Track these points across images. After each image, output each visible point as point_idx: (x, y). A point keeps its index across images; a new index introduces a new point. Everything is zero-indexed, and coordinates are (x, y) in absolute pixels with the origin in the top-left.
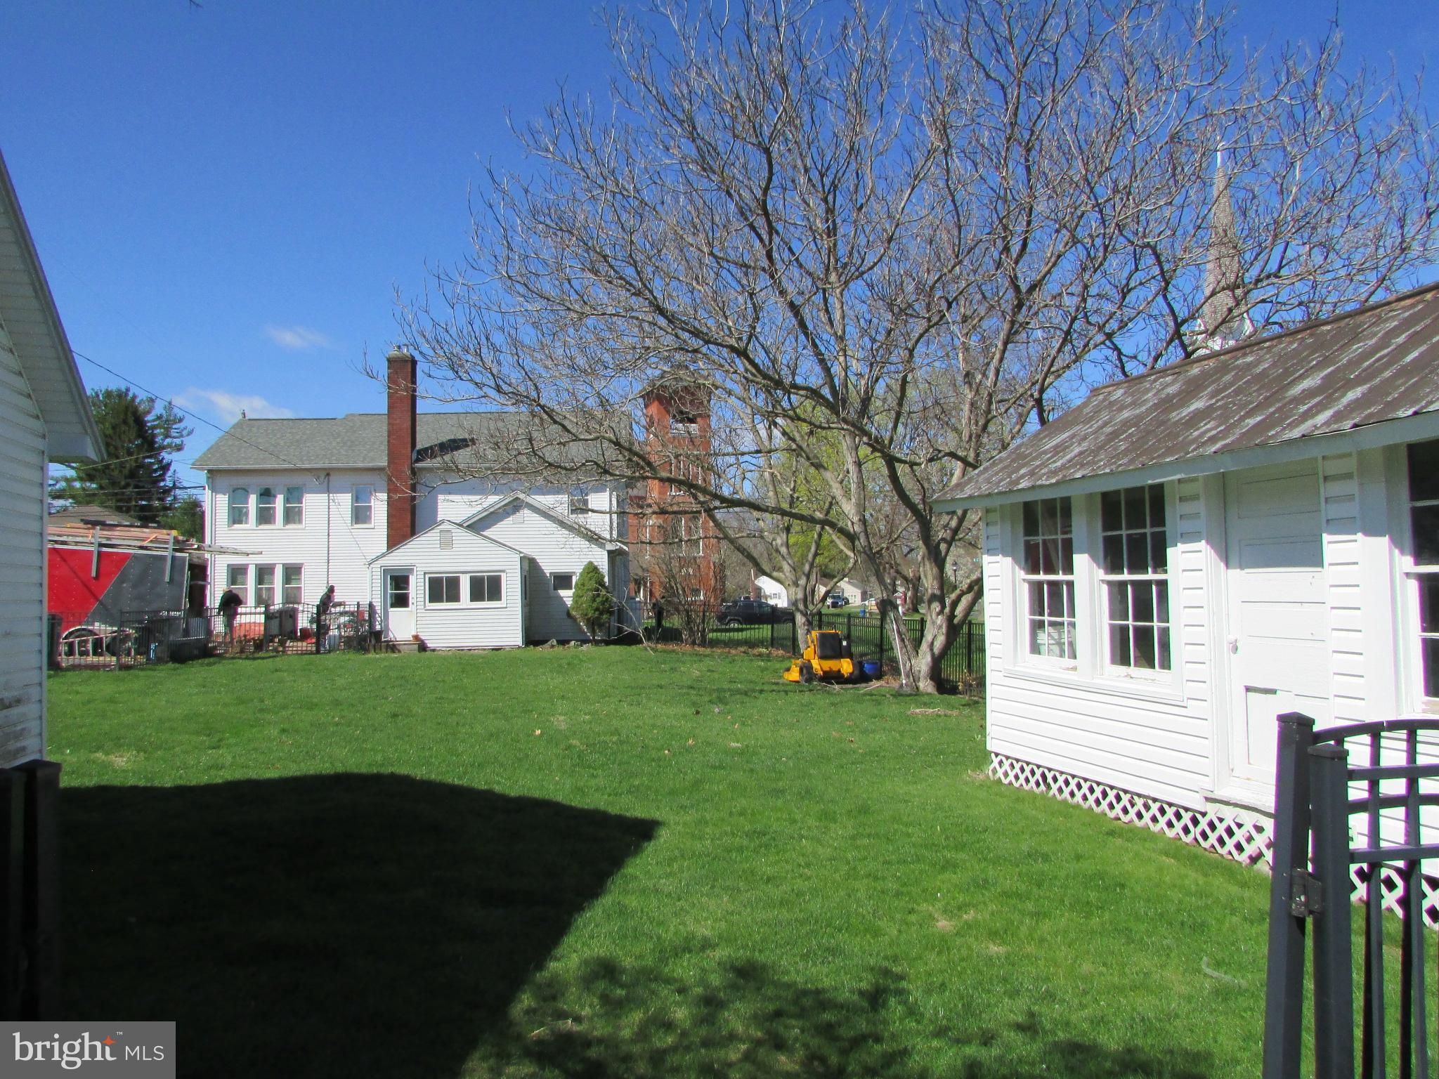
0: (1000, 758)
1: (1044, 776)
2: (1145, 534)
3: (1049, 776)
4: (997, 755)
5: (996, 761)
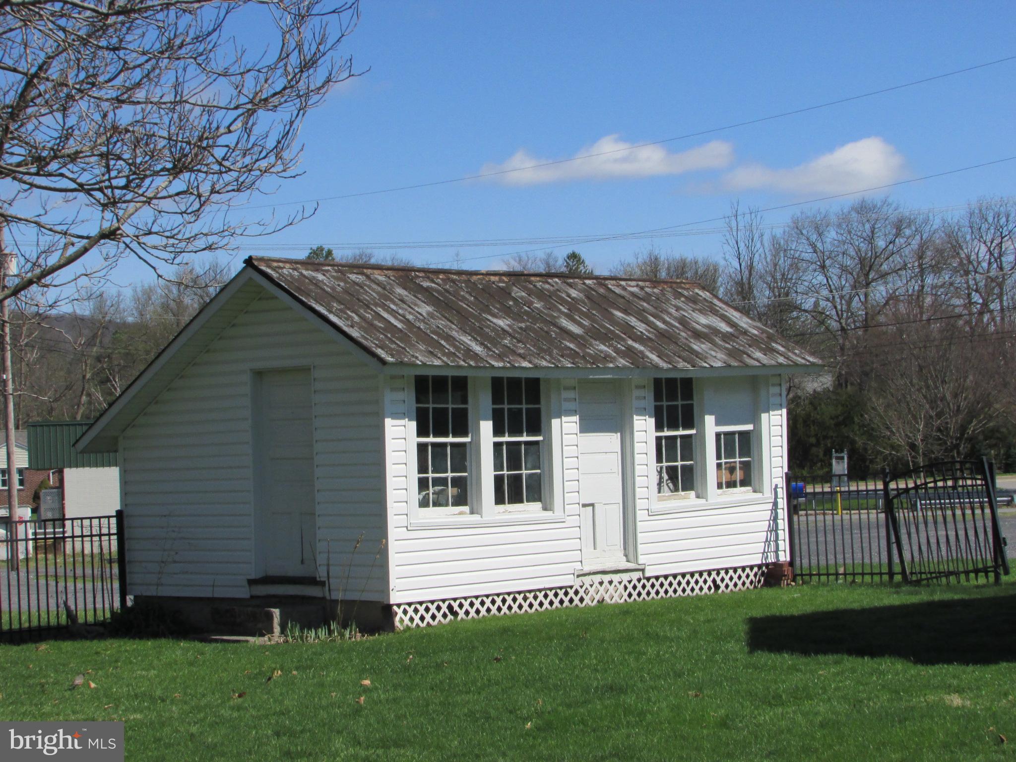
0: (402, 607)
1: (450, 607)
2: (521, 410)
3: (455, 606)
4: (399, 605)
5: (400, 612)
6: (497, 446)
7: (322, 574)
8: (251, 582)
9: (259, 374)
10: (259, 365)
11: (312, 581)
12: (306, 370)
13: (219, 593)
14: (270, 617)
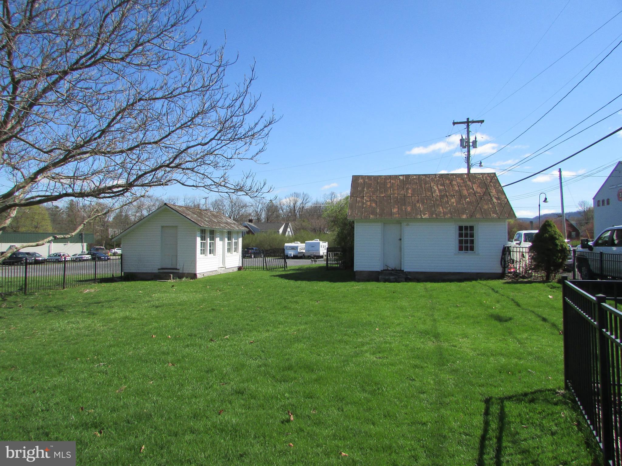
5: (198, 275)
6: (210, 243)
7: (178, 267)
8: (159, 269)
9: (162, 227)
10: (162, 225)
11: (176, 269)
12: (177, 227)
13: (153, 272)
14: (171, 276)
